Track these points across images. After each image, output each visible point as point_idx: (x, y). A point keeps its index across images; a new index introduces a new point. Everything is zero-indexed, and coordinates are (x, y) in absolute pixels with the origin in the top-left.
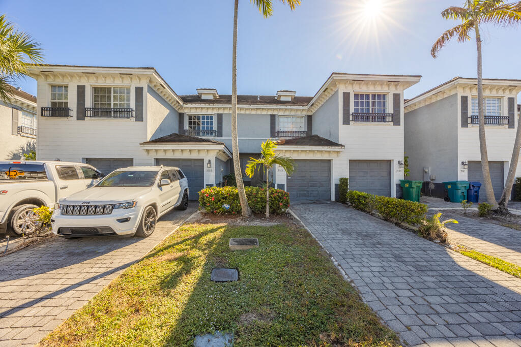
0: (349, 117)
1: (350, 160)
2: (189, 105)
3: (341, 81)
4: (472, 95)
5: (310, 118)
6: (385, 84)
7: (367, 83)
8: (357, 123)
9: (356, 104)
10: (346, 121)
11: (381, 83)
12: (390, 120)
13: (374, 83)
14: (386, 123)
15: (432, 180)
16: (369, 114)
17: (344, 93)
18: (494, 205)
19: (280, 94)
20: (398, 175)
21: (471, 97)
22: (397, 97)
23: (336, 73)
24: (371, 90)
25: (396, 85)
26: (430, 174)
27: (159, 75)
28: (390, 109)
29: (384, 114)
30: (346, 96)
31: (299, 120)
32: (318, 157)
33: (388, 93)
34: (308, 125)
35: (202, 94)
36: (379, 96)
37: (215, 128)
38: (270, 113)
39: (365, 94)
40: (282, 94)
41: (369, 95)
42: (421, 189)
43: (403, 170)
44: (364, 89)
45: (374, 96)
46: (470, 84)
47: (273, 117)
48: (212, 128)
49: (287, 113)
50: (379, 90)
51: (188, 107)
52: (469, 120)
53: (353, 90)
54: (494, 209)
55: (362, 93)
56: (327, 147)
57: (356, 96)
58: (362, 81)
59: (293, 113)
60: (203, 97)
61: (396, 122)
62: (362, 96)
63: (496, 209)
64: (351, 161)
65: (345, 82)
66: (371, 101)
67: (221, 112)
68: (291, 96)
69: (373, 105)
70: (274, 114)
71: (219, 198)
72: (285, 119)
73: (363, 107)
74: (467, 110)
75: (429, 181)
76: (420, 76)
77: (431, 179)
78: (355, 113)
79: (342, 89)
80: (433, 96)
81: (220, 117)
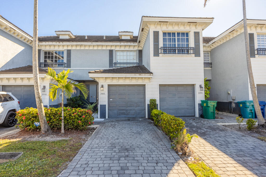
0: (159, 51)
1: (159, 85)
2: (44, 43)
3: (150, 23)
4: (257, 33)
5: (140, 52)
6: (186, 24)
7: (172, 24)
8: (166, 55)
9: (164, 40)
10: (156, 54)
11: (183, 24)
12: (192, 53)
13: (177, 24)
14: (189, 55)
15: (234, 100)
16: (176, 48)
17: (154, 32)
18: (261, 120)
19: (121, 34)
20: (200, 96)
21: (256, 34)
22: (197, 34)
23: (145, 17)
24: (176, 29)
25: (196, 25)
26: (232, 95)
27: (7, 20)
28: (192, 44)
29: (188, 48)
30: (156, 34)
31: (132, 53)
32: (134, 82)
33: (190, 31)
34: (139, 58)
35: (60, 34)
36: (183, 34)
37: (65, 61)
38: (109, 48)
39: (171, 32)
40: (122, 34)
41: (175, 33)
42: (216, 107)
43: (203, 92)
44: (170, 29)
45: (178, 34)
46: (254, 24)
47: (111, 52)
48: (63, 60)
49: (122, 48)
50: (182, 29)
51: (43, 45)
52: (256, 52)
53: (161, 29)
54: (262, 124)
55: (170, 32)
56: (138, 74)
57: (164, 34)
58: (167, 22)
59: (127, 48)
60: (61, 37)
61: (197, 54)
62: (169, 34)
63: (263, 123)
64: (161, 86)
65: (155, 23)
66: (176, 38)
67: (70, 48)
68: (130, 35)
69: (178, 41)
70: (112, 49)
71: (30, 117)
72: (121, 53)
73: (171, 43)
74: (254, 44)
75: (231, 101)
76: (213, 18)
77: (232, 99)
78: (163, 47)
79: (152, 28)
80: (230, 34)
81: (69, 52)
